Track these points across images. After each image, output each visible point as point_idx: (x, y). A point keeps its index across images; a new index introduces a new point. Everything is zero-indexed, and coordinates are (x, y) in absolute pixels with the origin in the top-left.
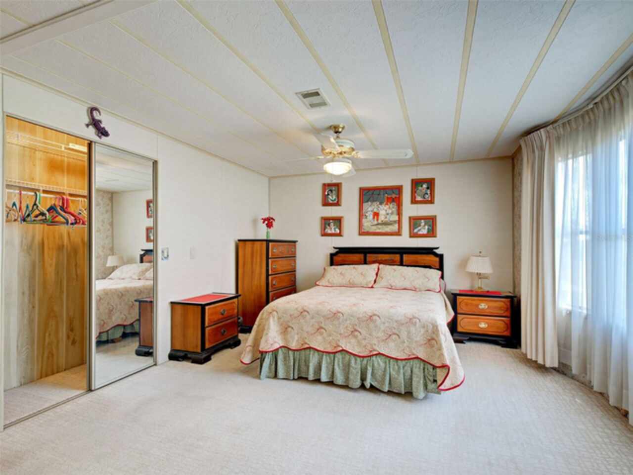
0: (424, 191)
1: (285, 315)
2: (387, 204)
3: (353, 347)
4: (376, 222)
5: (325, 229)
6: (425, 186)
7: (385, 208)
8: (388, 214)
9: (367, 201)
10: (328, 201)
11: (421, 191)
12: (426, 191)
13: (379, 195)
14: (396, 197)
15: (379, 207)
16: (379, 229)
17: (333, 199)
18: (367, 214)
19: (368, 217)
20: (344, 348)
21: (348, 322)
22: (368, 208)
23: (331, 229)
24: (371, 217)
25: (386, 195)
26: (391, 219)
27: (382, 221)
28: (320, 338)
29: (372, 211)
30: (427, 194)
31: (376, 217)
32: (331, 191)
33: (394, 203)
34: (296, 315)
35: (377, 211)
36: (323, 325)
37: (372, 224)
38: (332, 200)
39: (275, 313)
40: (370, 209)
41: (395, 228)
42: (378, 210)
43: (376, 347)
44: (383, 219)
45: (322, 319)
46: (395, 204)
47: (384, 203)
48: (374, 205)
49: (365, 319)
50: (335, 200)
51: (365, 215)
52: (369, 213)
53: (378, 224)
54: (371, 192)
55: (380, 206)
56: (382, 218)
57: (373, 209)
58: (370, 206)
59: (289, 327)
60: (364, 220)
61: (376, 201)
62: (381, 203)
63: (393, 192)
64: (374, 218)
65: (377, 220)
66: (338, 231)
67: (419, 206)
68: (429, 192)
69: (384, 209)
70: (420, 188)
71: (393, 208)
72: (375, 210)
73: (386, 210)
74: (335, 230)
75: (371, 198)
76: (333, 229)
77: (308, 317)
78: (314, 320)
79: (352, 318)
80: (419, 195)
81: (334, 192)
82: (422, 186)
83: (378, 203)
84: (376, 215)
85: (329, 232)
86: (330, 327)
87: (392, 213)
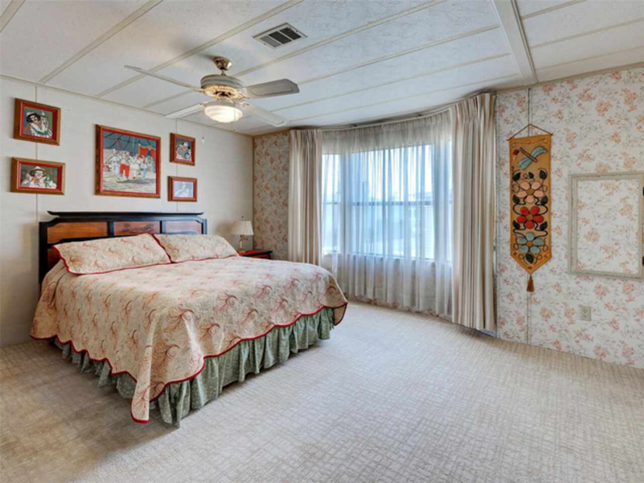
0: (185, 150)
1: (205, 312)
2: (140, 156)
3: (282, 319)
4: (124, 178)
5: (22, 181)
6: (186, 145)
7: (139, 162)
8: (142, 170)
9: (110, 148)
10: (31, 131)
11: (182, 148)
12: (187, 150)
13: (129, 142)
14: (152, 150)
15: (129, 159)
16: (130, 188)
17: (43, 131)
18: (110, 166)
19: (112, 170)
20: (276, 324)
21: (277, 294)
22: (111, 157)
23: (37, 181)
24: (117, 170)
25: (140, 145)
26: (146, 177)
27: (134, 178)
28: (251, 324)
29: (118, 162)
30: (188, 153)
31: (124, 171)
32: (39, 117)
33: (149, 157)
34: (220, 306)
35: (127, 165)
36: (254, 307)
37: (118, 180)
38: (39, 133)
39: (189, 314)
40: (114, 159)
41: (152, 189)
42: (127, 161)
43: (299, 311)
44: (135, 176)
45: (252, 300)
46: (152, 158)
47: (137, 155)
48: (121, 155)
49: (289, 286)
50: (46, 133)
51: (108, 167)
52: (113, 164)
53: (128, 181)
54: (116, 136)
55: (130, 157)
56: (133, 174)
57: (121, 160)
58: (116, 155)
59: (213, 325)
60: (105, 174)
61: (124, 149)
62: (132, 154)
63: (150, 144)
64: (121, 172)
65: (127, 175)
66: (53, 185)
67: (179, 165)
68: (190, 152)
69: (136, 162)
70: (181, 146)
71: (149, 163)
72: (123, 162)
73: (140, 165)
74: (46, 184)
75: (117, 144)
76: (42, 180)
77: (237, 303)
78: (244, 304)
79: (279, 288)
80: (180, 154)
81: (44, 120)
82: (183, 144)
83: (128, 153)
84: (125, 168)
85: (32, 185)
86: (261, 307)
87: (148, 170)
